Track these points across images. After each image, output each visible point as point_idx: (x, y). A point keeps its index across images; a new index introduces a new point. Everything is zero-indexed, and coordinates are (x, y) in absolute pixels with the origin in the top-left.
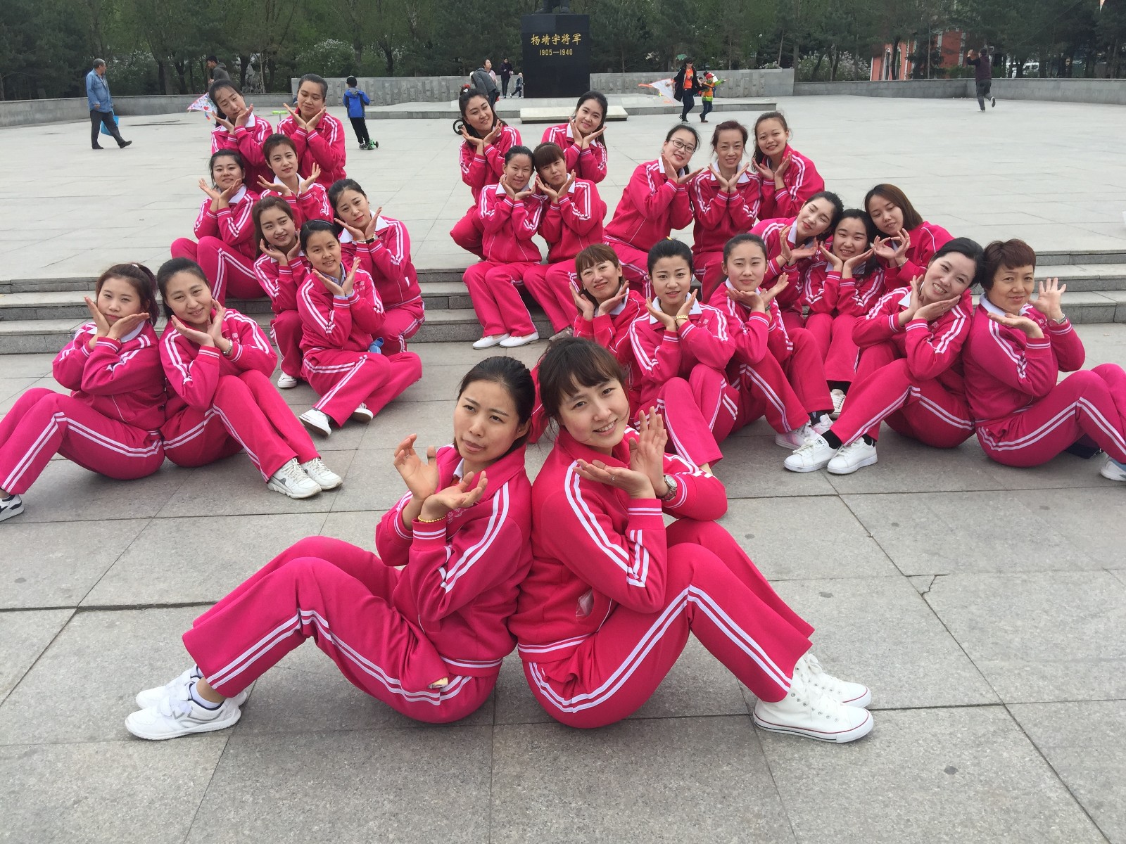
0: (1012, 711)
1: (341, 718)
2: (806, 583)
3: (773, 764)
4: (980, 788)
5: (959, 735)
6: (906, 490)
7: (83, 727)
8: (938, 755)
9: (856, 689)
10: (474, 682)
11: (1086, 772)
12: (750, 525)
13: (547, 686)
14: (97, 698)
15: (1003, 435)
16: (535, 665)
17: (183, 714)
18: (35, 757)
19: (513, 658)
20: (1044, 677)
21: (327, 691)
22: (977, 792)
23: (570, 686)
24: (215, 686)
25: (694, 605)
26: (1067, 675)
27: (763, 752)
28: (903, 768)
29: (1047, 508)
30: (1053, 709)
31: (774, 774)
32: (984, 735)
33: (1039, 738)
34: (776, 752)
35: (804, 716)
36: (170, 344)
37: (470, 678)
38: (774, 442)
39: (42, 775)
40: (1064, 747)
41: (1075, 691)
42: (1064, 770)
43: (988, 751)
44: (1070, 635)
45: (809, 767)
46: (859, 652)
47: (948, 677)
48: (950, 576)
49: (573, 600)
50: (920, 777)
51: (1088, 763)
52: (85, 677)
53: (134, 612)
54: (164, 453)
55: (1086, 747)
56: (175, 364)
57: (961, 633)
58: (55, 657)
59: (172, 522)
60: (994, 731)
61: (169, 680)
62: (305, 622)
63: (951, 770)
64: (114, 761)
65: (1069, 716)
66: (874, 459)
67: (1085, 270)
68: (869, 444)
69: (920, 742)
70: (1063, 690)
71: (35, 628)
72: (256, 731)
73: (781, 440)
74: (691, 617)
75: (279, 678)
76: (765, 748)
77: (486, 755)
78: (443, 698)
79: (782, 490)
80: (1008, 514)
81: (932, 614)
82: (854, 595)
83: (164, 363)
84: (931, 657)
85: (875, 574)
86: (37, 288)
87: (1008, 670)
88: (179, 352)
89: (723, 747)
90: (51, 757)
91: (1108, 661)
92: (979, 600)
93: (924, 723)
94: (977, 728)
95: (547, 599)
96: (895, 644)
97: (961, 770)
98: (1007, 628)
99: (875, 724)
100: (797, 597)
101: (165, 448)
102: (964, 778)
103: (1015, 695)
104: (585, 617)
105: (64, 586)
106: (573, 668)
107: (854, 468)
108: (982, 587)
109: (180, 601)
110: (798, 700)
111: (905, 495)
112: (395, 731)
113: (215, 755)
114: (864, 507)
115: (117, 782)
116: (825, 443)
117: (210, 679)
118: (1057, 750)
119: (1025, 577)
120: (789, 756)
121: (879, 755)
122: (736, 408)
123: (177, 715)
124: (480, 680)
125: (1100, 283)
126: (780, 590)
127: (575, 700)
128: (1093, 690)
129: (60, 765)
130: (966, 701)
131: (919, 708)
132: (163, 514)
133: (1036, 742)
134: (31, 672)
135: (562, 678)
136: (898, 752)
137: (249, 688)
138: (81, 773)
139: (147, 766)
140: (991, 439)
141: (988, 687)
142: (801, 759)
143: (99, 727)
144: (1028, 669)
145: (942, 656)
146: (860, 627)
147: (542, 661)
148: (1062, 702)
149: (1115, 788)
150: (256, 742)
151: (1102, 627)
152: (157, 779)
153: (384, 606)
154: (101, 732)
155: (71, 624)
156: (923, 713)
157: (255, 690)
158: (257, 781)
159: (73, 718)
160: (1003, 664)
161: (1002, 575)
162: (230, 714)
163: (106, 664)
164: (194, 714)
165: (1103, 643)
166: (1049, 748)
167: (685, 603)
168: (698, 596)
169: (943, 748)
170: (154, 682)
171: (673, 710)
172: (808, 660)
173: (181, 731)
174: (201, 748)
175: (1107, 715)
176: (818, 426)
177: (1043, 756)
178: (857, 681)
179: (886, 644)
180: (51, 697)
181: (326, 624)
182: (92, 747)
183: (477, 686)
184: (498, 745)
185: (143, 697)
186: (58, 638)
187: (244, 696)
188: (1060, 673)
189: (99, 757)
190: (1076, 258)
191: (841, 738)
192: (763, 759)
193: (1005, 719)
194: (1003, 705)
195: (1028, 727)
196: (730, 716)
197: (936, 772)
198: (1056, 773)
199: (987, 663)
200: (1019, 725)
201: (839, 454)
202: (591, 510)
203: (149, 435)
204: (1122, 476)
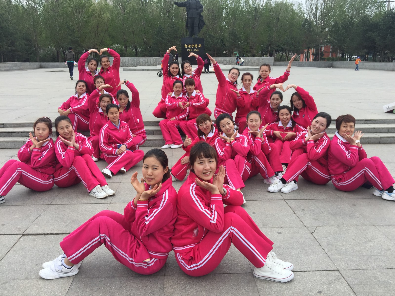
0: (341, 272)
1: (112, 272)
2: (273, 229)
3: (260, 290)
5: (323, 280)
6: (307, 198)
7: (24, 274)
8: (315, 287)
9: (288, 264)
10: (159, 261)
11: (365, 293)
12: (254, 209)
13: (183, 261)
14: (28, 265)
15: (340, 180)
16: (179, 254)
17: (59, 270)
18: (7, 284)
19: (172, 253)
20: (352, 261)
21: (108, 263)
23: (191, 261)
24: (70, 261)
25: (232, 233)
26: (360, 261)
27: (256, 285)
28: (303, 291)
29: (355, 205)
30: (355, 272)
31: (260, 293)
32: (331, 280)
33: (350, 281)
34: (260, 285)
35: (270, 273)
36: (58, 145)
37: (158, 259)
38: (263, 182)
39: (9, 290)
40: (358, 285)
41: (362, 266)
42: (358, 292)
43: (332, 286)
44: (361, 247)
45: (272, 290)
46: (290, 252)
47: (320, 261)
48: (322, 227)
49: (191, 231)
50: (309, 294)
51: (366, 290)
52: (25, 258)
53: (42, 236)
54: (54, 182)
55: (365, 285)
56: (60, 152)
57: (325, 246)
58: (14, 251)
59: (56, 206)
60: (335, 279)
61: (54, 259)
62: (102, 238)
63: (320, 292)
64: (34, 286)
65: (360, 274)
66: (297, 188)
67: (370, 126)
68: (295, 183)
69: (310, 282)
70: (358, 266)
71: (9, 241)
72: (83, 277)
73: (265, 181)
74: (231, 237)
75: (91, 259)
76: (257, 284)
77: (162, 286)
78: (148, 266)
79: (265, 198)
80: (342, 207)
81: (315, 240)
82: (289, 233)
83: (56, 152)
84: (314, 254)
85: (296, 226)
86: (13, 126)
87: (340, 259)
88: (61, 148)
89: (243, 284)
90: (12, 284)
91: (374, 256)
92: (331, 235)
93: (311, 276)
94: (329, 278)
95: (183, 230)
96: (302, 250)
97: (323, 292)
98: (340, 245)
99: (295, 276)
100: (270, 234)
101: (55, 181)
102: (324, 295)
103: (342, 267)
104: (195, 237)
105: (18, 227)
106: (192, 255)
107: (290, 191)
108: (332, 231)
109: (58, 232)
110: (268, 267)
111: (307, 200)
112: (131, 277)
113: (68, 284)
114: (293, 204)
115: (35, 293)
116: (281, 182)
117: (69, 258)
118: (356, 286)
119: (347, 228)
120: (265, 287)
121: (295, 287)
122: (250, 170)
123: (57, 270)
124: (161, 260)
125: (375, 130)
126: (263, 231)
127: (192, 266)
128: (369, 266)
129: (15, 287)
130: (326, 269)
131: (310, 271)
132: (53, 203)
133: (349, 283)
134: (6, 256)
135: (188, 258)
136: (302, 286)
137: (81, 262)
138: (23, 290)
139: (45, 288)
140: (336, 182)
141: (333, 264)
142: (269, 288)
143: (29, 274)
144: (347, 258)
145: (318, 254)
146: (291, 244)
147: (181, 252)
148: (358, 270)
150: (83, 280)
151: (372, 245)
152: (48, 292)
153: (129, 233)
154: (30, 276)
155: (20, 240)
156: (311, 273)
157: (83, 263)
158: (83, 293)
159: (20, 271)
160: (338, 256)
161: (339, 227)
162: (75, 271)
163: (32, 253)
164: (63, 270)
165: (373, 250)
166: (353, 285)
167: (229, 232)
168: (234, 230)
169: (317, 285)
170: (48, 260)
171: (226, 271)
172: (272, 254)
173: (58, 276)
174: (64, 282)
175: (373, 274)
176: (278, 177)
177: (351, 288)
178: (289, 261)
179: (299, 250)
180: (13, 264)
181: (109, 239)
182: (27, 281)
183: (160, 262)
184: (166, 282)
185: (45, 265)
186: (16, 244)
187: (79, 264)
188: (358, 260)
189: (29, 285)
190: (367, 121)
191: (283, 281)
192: (256, 288)
193: (338, 275)
194: (338, 270)
195: (346, 278)
196: (245, 273)
197: (315, 293)
198: (355, 293)
199: (333, 256)
200: (343, 277)
201: (285, 186)
202: (198, 198)
203: (49, 176)
204: (380, 195)
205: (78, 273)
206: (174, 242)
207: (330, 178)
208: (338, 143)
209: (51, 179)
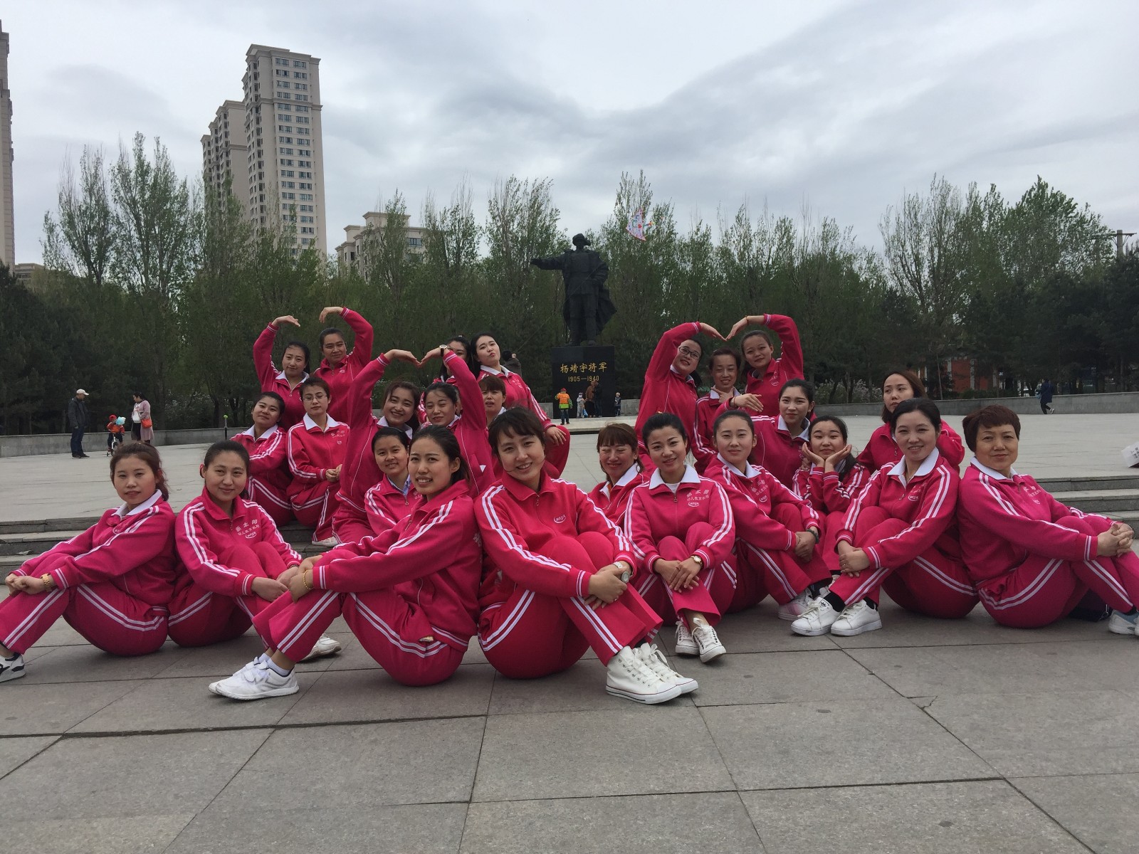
0: (1012, 782)
2: (803, 704)
3: (759, 824)
4: (975, 835)
5: (956, 800)
6: (910, 645)
7: (51, 811)
8: (932, 814)
11: (1090, 821)
12: (750, 670)
14: (69, 793)
20: (1047, 760)
22: (972, 838)
24: (284, 651)
26: (1071, 758)
27: (749, 816)
28: (895, 823)
29: (1054, 654)
30: (1057, 780)
32: (983, 800)
33: (1041, 800)
34: (762, 815)
37: (446, 645)
38: (777, 616)
40: (1067, 805)
41: (1080, 768)
42: (1067, 821)
43: (986, 810)
44: (1075, 732)
46: (855, 747)
47: (947, 761)
50: (913, 829)
51: (1092, 816)
52: (61, 779)
53: (118, 738)
55: (1091, 805)
57: (961, 732)
58: (33, 767)
59: (168, 681)
60: (994, 797)
63: (946, 824)
65: (1073, 784)
66: (877, 623)
67: (1086, 493)
68: (872, 607)
69: (915, 805)
70: (1067, 768)
71: (19, 748)
72: (225, 811)
73: (784, 612)
75: (255, 777)
76: (751, 812)
79: (784, 647)
80: (1014, 658)
81: (932, 721)
82: (852, 711)
84: (930, 749)
85: (875, 697)
86: (70, 526)
87: (1010, 756)
89: (708, 813)
91: (1116, 748)
92: (981, 711)
93: (920, 793)
94: (976, 795)
96: (894, 741)
97: (957, 824)
98: (1010, 728)
100: (794, 713)
101: (170, 625)
102: (959, 829)
103: (1016, 772)
105: (53, 721)
107: (859, 632)
108: (985, 702)
110: (624, 666)
111: (909, 648)
114: (866, 657)
116: (829, 606)
118: (1060, 807)
119: (1029, 695)
120: (776, 817)
121: (870, 815)
122: (735, 575)
124: (453, 650)
128: (1099, 767)
129: (21, 835)
130: (965, 776)
132: (158, 676)
133: (1038, 802)
136: (891, 811)
138: (42, 839)
140: (992, 599)
141: (988, 766)
142: (788, 819)
144: (1031, 755)
145: (941, 748)
146: (857, 731)
148: (1065, 776)
149: (1120, 831)
151: (1109, 726)
152: (117, 842)
154: (68, 813)
155: (54, 746)
156: (919, 787)
158: (219, 842)
159: (41, 806)
160: (1005, 751)
161: (1006, 695)
163: (84, 771)
165: (1111, 737)
166: (1051, 806)
169: (939, 809)
174: (167, 821)
175: (1114, 783)
177: (1044, 812)
179: (883, 742)
180: (23, 792)
182: (57, 823)
186: (40, 755)
188: (1064, 757)
189: (62, 830)
190: (1078, 485)
193: (1005, 789)
194: (1004, 779)
195: (1030, 794)
196: (716, 792)
197: (930, 826)
198: (1058, 823)
199: (988, 751)
200: (1020, 792)
201: (842, 615)
208: (982, 483)
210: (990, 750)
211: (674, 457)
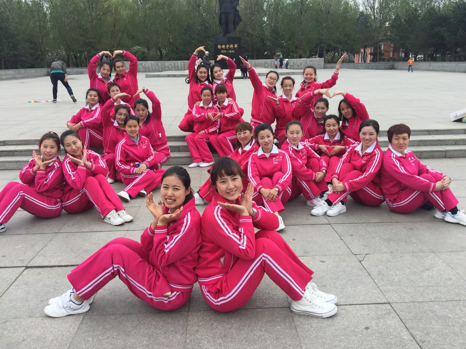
0: (392, 306)
1: (128, 309)
2: (315, 257)
3: (297, 326)
4: (377, 335)
5: (371, 315)
6: (357, 222)
7: (27, 312)
8: (362, 322)
9: (332, 297)
10: (181, 294)
11: (420, 329)
12: (294, 235)
13: (209, 294)
14: (33, 301)
15: (395, 201)
16: (204, 286)
17: (67, 307)
18: (8, 323)
20: (406, 293)
21: (124, 299)
22: (376, 337)
23: (217, 294)
24: (80, 295)
25: (265, 261)
26: (415, 292)
27: (294, 321)
28: (348, 327)
29: (412, 229)
30: (409, 305)
31: (297, 330)
32: (381, 315)
33: (402, 316)
34: (298, 321)
35: (310, 307)
36: (67, 164)
37: (180, 292)
38: (306, 204)
39: (10, 330)
40: (412, 319)
41: (418, 298)
42: (411, 328)
43: (382, 321)
44: (418, 277)
45: (311, 327)
46: (334, 283)
47: (369, 293)
48: (372, 255)
49: (218, 259)
50: (354, 331)
51: (421, 326)
52: (28, 293)
53: (48, 268)
54: (62, 208)
55: (421, 319)
56: (69, 172)
57: (375, 276)
58: (16, 285)
59: (65, 235)
60: (385, 314)
61: (61, 294)
62: (115, 269)
63: (367, 328)
64: (38, 325)
65: (415, 308)
66: (345, 210)
67: (433, 137)
68: (343, 205)
69: (356, 317)
70: (413, 298)
71: (9, 274)
72: (95, 314)
73: (309, 203)
74: (264, 266)
75: (105, 293)
76: (295, 320)
77: (185, 323)
78: (169, 300)
79: (308, 222)
80: (396, 231)
81: (364, 269)
82: (334, 262)
83: (64, 172)
84: (362, 285)
85: (342, 254)
86: (14, 143)
87: (392, 290)
88: (70, 168)
89: (278, 319)
90: (14, 323)
91: (432, 286)
92: (383, 264)
93: (358, 310)
94: (378, 312)
95: (209, 258)
96: (349, 280)
97: (371, 328)
98: (393, 274)
99: (338, 311)
100: (311, 263)
101: (63, 206)
102: (371, 331)
103: (394, 299)
104: (223, 266)
105: (21, 258)
106: (218, 287)
107: (337, 214)
108: (384, 259)
109: (67, 264)
110: (308, 300)
111: (356, 224)
112: (150, 314)
113: (78, 323)
114: (340, 229)
115: (39, 333)
116: (326, 204)
117: (78, 293)
118: (409, 321)
119: (401, 255)
120: (304, 323)
121: (339, 322)
123: (65, 307)
124: (184, 294)
125: (440, 142)
127: (219, 299)
128: (425, 298)
129: (17, 326)
130: (375, 302)
131: (356, 304)
132: (61, 231)
133: (401, 317)
134: (7, 291)
135: (214, 290)
136: (347, 321)
138: (25, 329)
139: (51, 327)
140: (390, 203)
141: (384, 296)
142: (308, 324)
143: (33, 312)
144: (400, 290)
145: (366, 285)
146: (335, 274)
147: (207, 284)
148: (412, 302)
149: (431, 335)
150: (94, 318)
151: (430, 274)
152: (55, 332)
153: (146, 263)
154: (34, 314)
155: (23, 273)
156: (358, 306)
157: (95, 298)
158: (94, 333)
159: (23, 309)
160: (390, 288)
161: (392, 254)
162: (85, 307)
163: (37, 288)
164: (72, 307)
165: (431, 280)
166: (406, 320)
167: (261, 260)
168: (267, 258)
169: (364, 320)
170: (56, 295)
171: (260, 306)
172: (312, 285)
173: (66, 314)
174: (73, 320)
175: (430, 307)
176: (323, 198)
177: (403, 323)
178: (332, 294)
179: (345, 280)
180: (15, 301)
181: (123, 270)
182: (30, 320)
183: (183, 296)
184: (190, 319)
185: (51, 301)
186: (18, 278)
187: (91, 300)
188: (413, 291)
189: (33, 324)
190: (430, 132)
191: (325, 316)
192: (293, 324)
193: (390, 309)
194: (389, 303)
195: (399, 312)
196: (282, 307)
197: (361, 329)
198: (408, 329)
199: (384, 287)
200: (395, 311)
201: (331, 208)
202: (224, 221)
203: (57, 201)
204: (443, 217)
205: (89, 310)
206: (198, 272)
207: (383, 198)
208: (392, 158)
209: (59, 204)
210: (385, 286)
211: (269, 142)
